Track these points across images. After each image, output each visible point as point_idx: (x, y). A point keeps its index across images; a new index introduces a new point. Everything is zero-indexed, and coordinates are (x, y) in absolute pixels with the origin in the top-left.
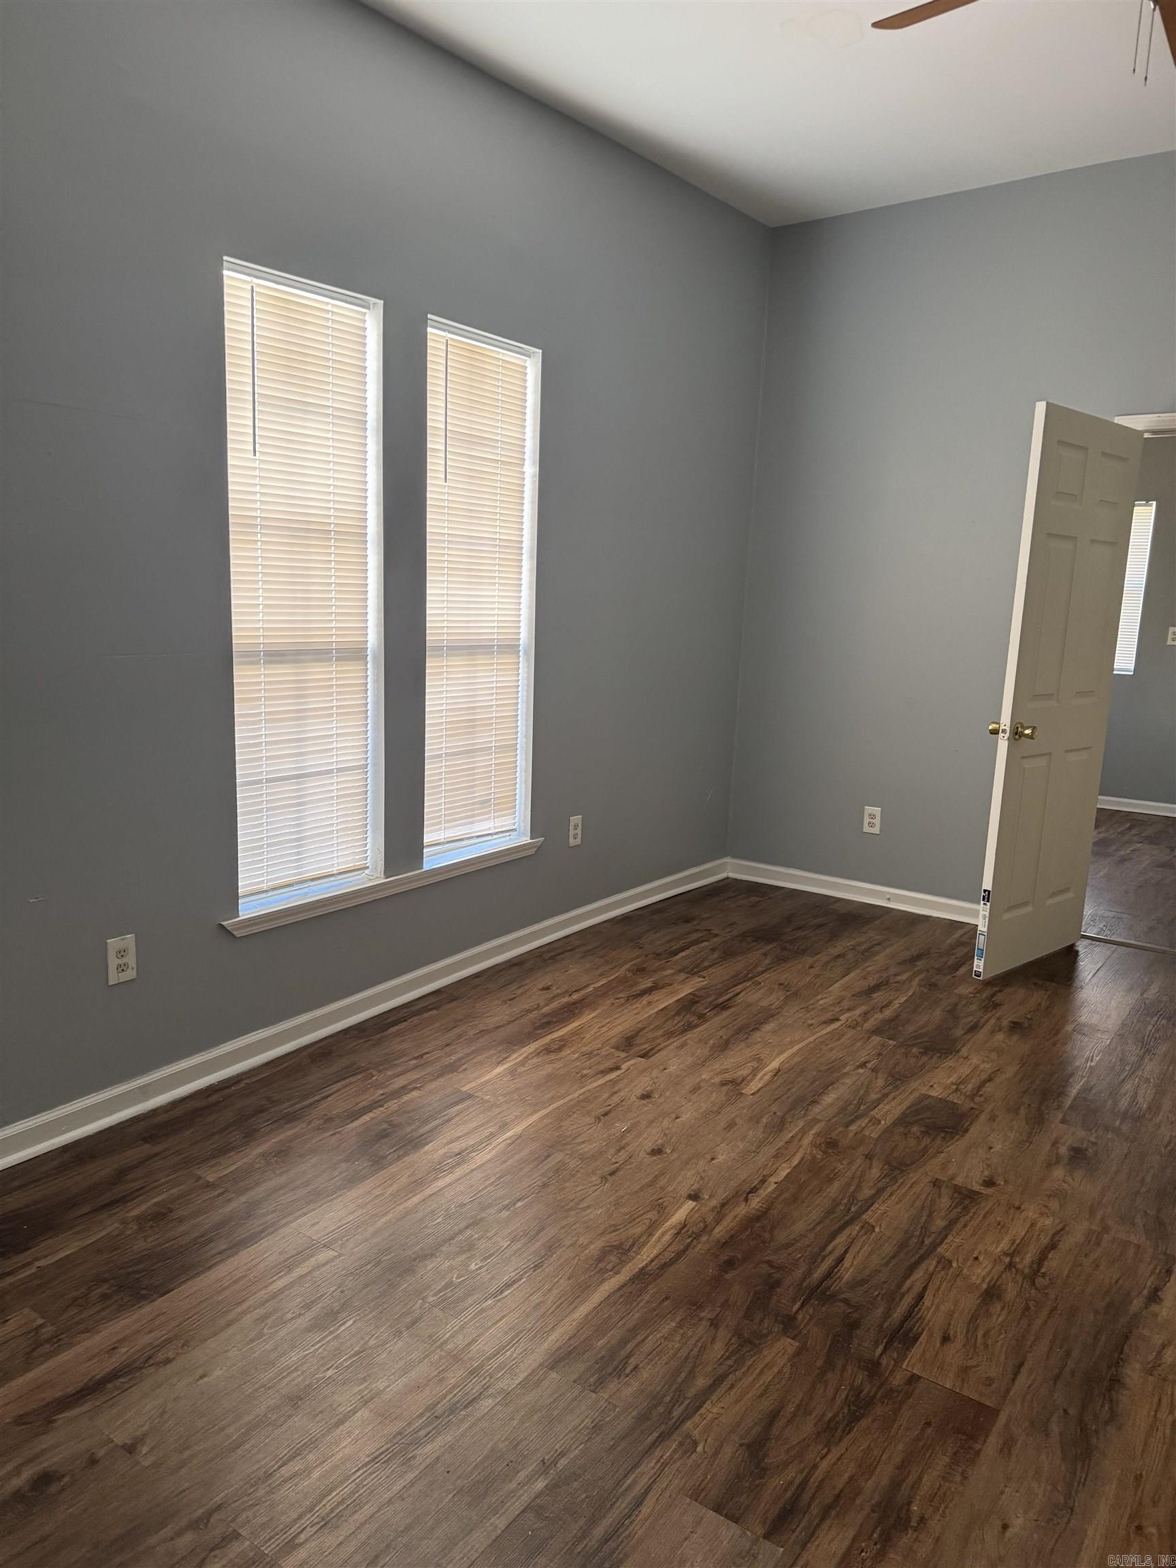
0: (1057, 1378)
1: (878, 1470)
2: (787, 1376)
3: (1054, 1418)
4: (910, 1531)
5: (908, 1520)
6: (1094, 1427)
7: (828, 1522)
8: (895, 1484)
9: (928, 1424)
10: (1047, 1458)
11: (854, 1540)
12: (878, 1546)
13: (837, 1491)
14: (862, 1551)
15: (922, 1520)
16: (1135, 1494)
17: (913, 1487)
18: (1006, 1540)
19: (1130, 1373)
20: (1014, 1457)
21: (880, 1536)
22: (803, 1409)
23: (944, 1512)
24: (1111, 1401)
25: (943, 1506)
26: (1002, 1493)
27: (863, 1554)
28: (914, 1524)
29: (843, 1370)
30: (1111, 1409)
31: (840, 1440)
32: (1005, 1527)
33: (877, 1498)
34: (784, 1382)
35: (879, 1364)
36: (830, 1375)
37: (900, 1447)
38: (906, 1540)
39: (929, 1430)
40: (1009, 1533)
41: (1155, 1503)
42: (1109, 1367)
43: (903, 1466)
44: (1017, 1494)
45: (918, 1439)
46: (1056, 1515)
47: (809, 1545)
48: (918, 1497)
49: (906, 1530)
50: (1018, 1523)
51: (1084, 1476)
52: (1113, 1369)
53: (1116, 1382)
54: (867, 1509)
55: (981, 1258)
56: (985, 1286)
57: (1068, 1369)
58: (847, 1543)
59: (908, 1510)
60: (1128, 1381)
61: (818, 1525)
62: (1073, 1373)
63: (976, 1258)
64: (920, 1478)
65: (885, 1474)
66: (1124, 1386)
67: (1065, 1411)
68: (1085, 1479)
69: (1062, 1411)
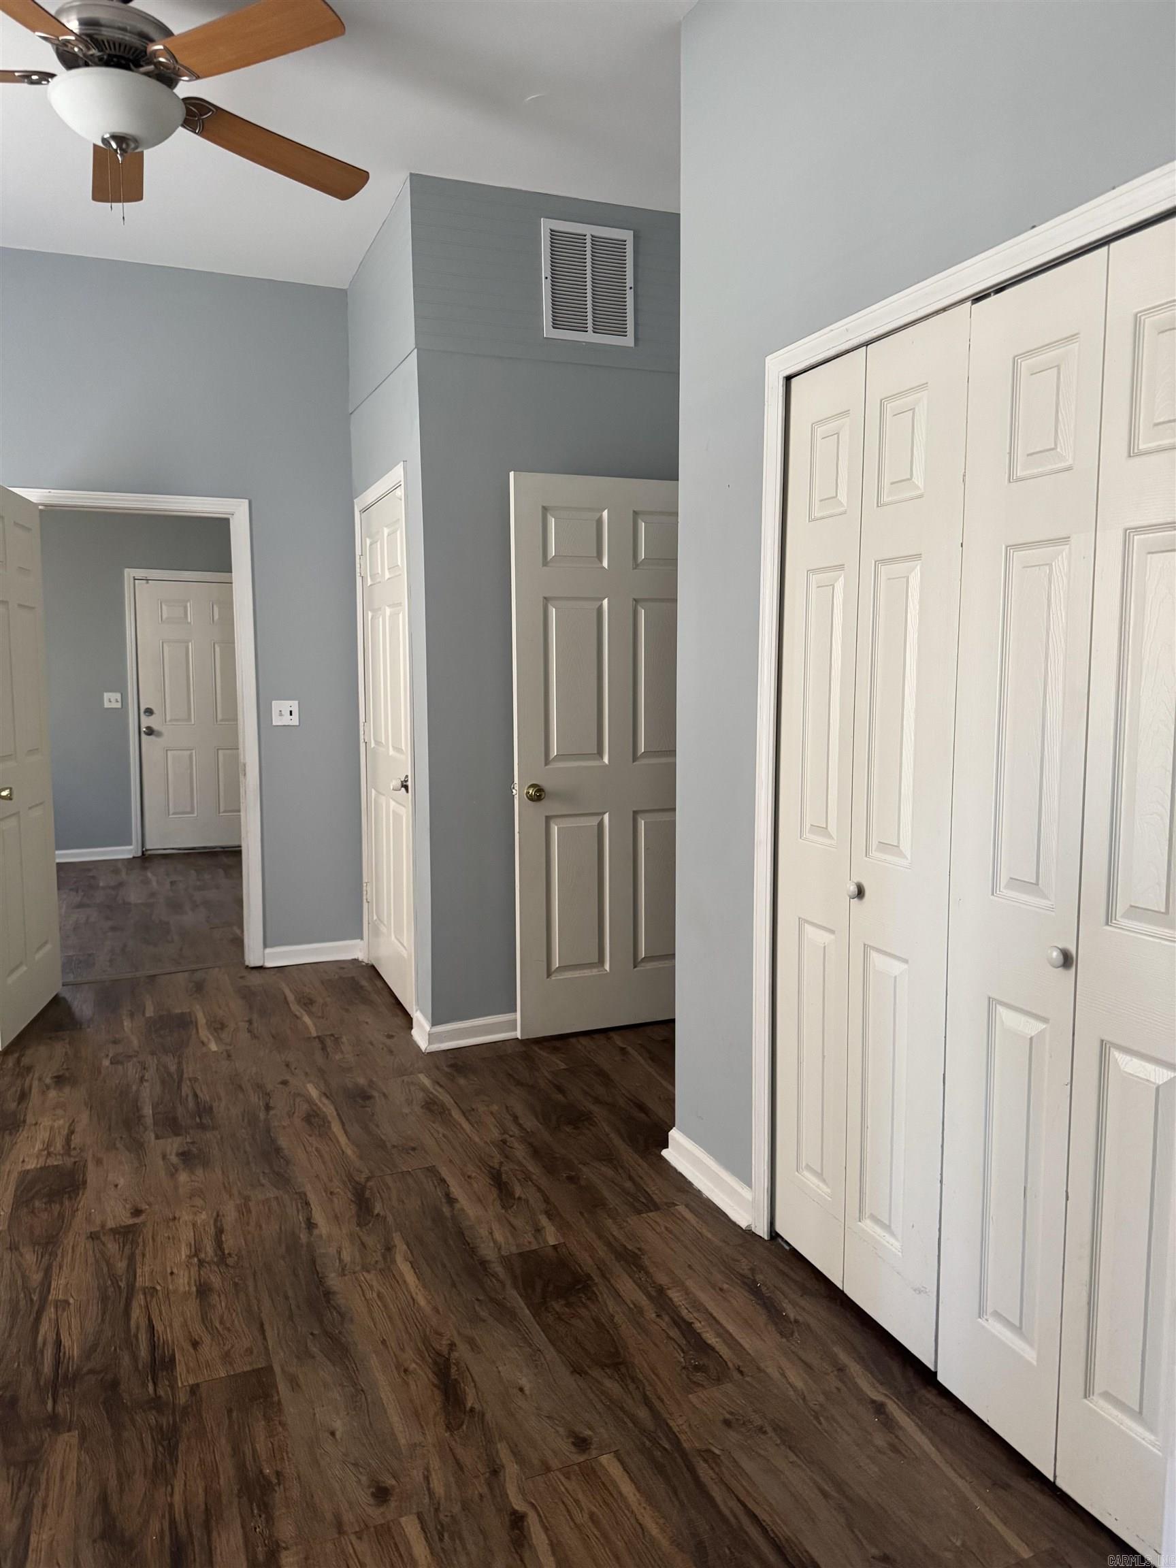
0: (291, 1318)
1: (221, 1469)
2: (88, 1462)
3: (309, 1344)
4: (277, 1488)
5: (269, 1483)
6: (337, 1332)
7: (215, 1534)
8: (241, 1467)
9: (230, 1411)
10: (325, 1372)
11: (243, 1527)
12: (263, 1516)
13: (203, 1507)
14: (255, 1528)
15: (278, 1474)
16: (389, 1353)
17: (254, 1460)
18: (339, 1440)
19: (332, 1283)
20: (304, 1387)
21: (259, 1510)
22: (124, 1476)
23: (288, 1457)
24: (335, 1308)
25: (285, 1454)
26: (314, 1414)
27: (258, 1530)
28: (275, 1481)
29: (133, 1421)
30: (339, 1313)
31: (175, 1473)
32: (333, 1434)
33: (236, 1488)
34: (90, 1470)
35: (160, 1397)
36: (126, 1434)
37: (223, 1441)
38: (278, 1496)
39: (234, 1414)
40: (338, 1435)
41: (403, 1350)
42: (318, 1288)
43: (236, 1451)
44: (325, 1408)
45: (231, 1426)
46: (356, 1402)
47: (214, 1559)
48: (264, 1463)
49: (274, 1490)
50: (338, 1425)
51: (354, 1366)
52: (321, 1287)
53: (328, 1294)
54: (235, 1501)
55: (175, 1271)
56: (194, 1289)
57: (293, 1307)
58: (240, 1532)
59: (264, 1477)
60: (335, 1289)
61: (209, 1540)
62: (298, 1307)
63: (172, 1273)
64: (254, 1451)
65: (227, 1468)
66: (334, 1293)
67: (312, 1334)
68: (356, 1367)
69: (310, 1336)
